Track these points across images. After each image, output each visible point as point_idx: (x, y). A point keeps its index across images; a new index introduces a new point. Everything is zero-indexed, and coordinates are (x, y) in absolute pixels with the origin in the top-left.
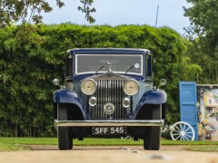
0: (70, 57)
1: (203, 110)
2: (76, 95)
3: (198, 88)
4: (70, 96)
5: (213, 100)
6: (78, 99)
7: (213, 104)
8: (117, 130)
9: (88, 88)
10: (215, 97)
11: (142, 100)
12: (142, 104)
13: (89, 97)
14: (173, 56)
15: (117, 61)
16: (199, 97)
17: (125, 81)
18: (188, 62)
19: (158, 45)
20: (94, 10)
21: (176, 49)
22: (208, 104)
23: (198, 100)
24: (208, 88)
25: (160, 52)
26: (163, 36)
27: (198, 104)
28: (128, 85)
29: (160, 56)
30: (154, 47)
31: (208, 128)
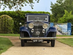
0: (26, 16)
2: (27, 28)
6: (27, 30)
8: (41, 41)
10: (57, 26)
11: (49, 30)
13: (31, 29)
15: (40, 18)
17: (43, 24)
18: (52, 19)
20: (33, 6)
28: (44, 25)
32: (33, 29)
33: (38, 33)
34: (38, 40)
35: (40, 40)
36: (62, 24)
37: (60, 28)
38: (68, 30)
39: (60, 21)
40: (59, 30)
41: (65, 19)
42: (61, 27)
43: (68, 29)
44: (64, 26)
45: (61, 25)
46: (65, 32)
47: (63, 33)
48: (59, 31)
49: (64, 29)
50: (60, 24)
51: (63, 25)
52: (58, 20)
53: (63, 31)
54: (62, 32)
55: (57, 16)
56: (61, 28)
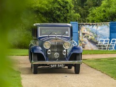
1: (81, 34)
2: (41, 48)
3: (79, 24)
4: (38, 49)
5: (85, 30)
6: (42, 51)
7: (86, 32)
8: (61, 66)
9: (47, 46)
10: (86, 29)
11: (72, 51)
12: (72, 53)
14: (68, 10)
16: (79, 29)
17: (64, 42)
18: (74, 13)
19: (61, 5)
21: (69, 7)
22: (83, 32)
23: (79, 30)
24: (83, 25)
25: (62, 8)
26: (63, 1)
27: (79, 32)
29: (62, 10)
30: (59, 6)
31: (83, 43)
32: (49, 50)
33: (56, 55)
34: (57, 65)
35: (60, 64)
36: (97, 25)
37: (92, 34)
38: (110, 38)
39: (94, 15)
40: (90, 37)
41: (104, 11)
42: (94, 32)
43: (110, 35)
44: (101, 30)
45: (95, 27)
46: (104, 42)
47: (99, 46)
48: (91, 41)
49: (102, 36)
50: (93, 25)
51: (99, 28)
52: (88, 13)
53: (99, 40)
54: (97, 43)
55: (85, 3)
56: (96, 34)
